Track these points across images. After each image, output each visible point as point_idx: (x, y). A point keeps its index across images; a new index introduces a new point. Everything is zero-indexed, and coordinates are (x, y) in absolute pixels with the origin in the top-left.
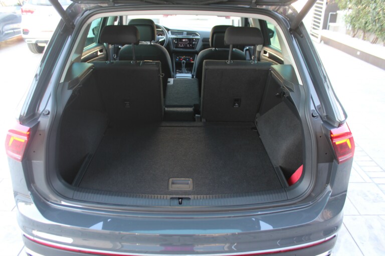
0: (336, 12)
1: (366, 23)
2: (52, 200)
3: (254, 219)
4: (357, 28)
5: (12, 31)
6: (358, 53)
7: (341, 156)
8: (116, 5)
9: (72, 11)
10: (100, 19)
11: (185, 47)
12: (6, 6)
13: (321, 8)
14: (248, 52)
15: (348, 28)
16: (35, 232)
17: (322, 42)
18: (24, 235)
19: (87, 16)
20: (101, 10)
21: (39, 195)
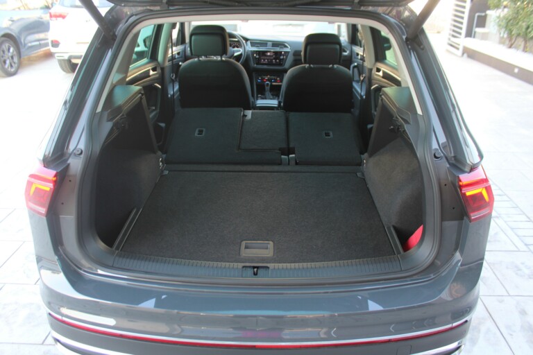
0: (485, 12)
1: (528, 28)
2: (85, 267)
3: (360, 298)
4: (515, 35)
5: (37, 43)
6: (516, 70)
7: (474, 211)
8: (171, 8)
9: (113, 16)
10: (153, 26)
11: (270, 64)
12: (30, 9)
13: (464, 7)
14: (356, 70)
15: (502, 35)
16: (65, 311)
17: (465, 55)
18: (50, 314)
19: (133, 22)
20: (150, 15)
21: (69, 261)
